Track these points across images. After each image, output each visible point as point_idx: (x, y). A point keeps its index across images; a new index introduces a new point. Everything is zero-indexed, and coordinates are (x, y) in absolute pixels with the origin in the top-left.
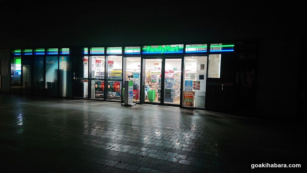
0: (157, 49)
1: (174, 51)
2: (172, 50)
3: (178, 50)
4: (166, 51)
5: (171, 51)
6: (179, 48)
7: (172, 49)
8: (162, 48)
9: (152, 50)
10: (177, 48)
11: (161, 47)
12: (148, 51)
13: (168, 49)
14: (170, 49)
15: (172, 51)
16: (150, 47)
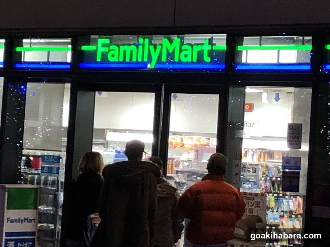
0: (133, 48)
1: (195, 60)
2: (186, 56)
3: (209, 56)
4: (164, 59)
5: (184, 60)
6: (215, 48)
7: (189, 53)
8: (152, 47)
9: (113, 56)
10: (207, 48)
11: (147, 40)
12: (99, 59)
13: (174, 51)
14: (181, 51)
15: (189, 59)
16: (107, 41)
